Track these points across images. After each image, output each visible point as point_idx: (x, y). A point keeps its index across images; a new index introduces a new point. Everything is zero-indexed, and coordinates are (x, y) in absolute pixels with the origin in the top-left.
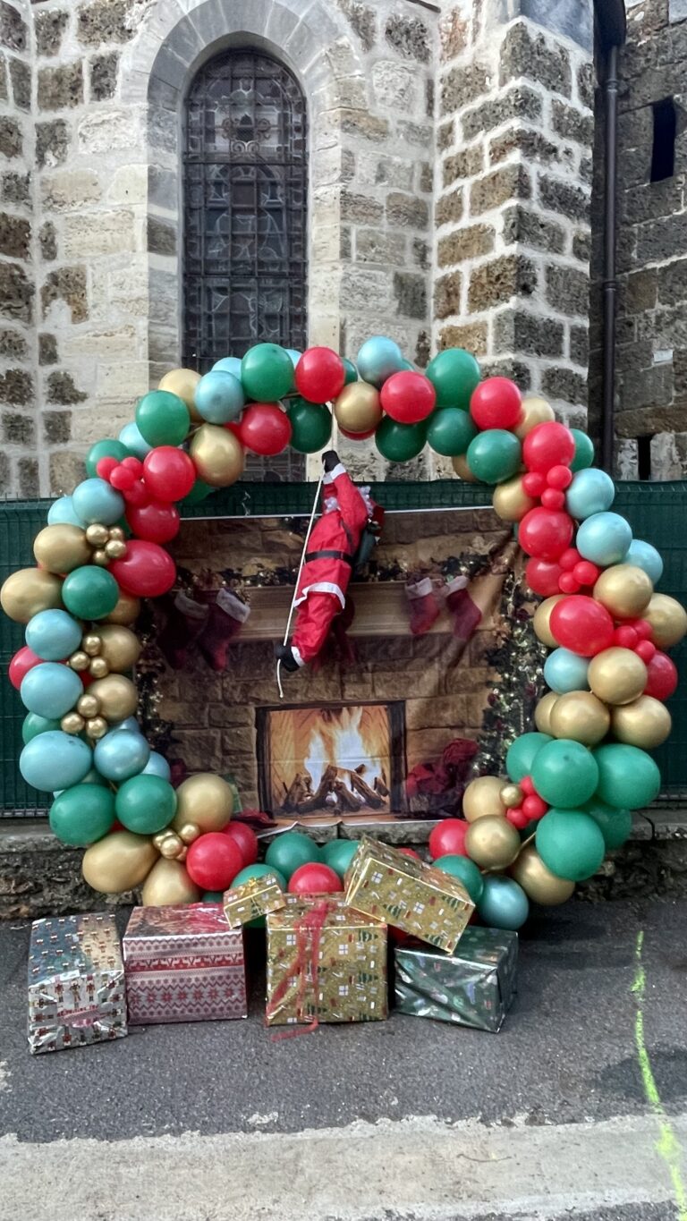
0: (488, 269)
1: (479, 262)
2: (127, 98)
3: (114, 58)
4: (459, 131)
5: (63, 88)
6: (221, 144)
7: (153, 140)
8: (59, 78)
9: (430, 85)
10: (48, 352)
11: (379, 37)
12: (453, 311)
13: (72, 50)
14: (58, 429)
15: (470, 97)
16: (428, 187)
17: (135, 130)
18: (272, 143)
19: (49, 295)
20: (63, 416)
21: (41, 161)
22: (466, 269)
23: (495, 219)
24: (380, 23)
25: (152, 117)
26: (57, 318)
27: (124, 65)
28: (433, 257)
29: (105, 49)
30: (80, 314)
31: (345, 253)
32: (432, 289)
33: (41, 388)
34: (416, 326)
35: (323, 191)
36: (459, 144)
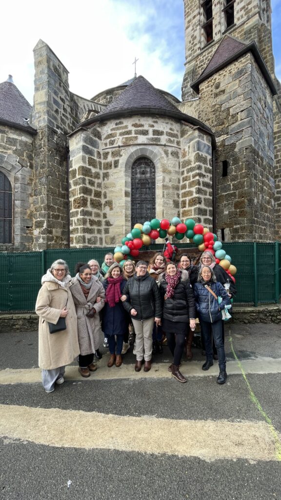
0: (192, 199)
1: (190, 198)
2: (121, 167)
3: (118, 160)
4: (185, 172)
5: (108, 166)
6: (138, 176)
7: (126, 176)
8: (107, 164)
9: (179, 163)
10: (105, 216)
11: (170, 155)
12: (185, 207)
13: (110, 159)
14: (107, 231)
15: (188, 166)
16: (179, 182)
17: (122, 174)
18: (148, 175)
19: (105, 205)
20: (108, 229)
21: (104, 180)
22: (187, 199)
23: (194, 189)
24: (170, 152)
25: (126, 171)
26: (107, 210)
27: (120, 162)
28: (180, 196)
29: (116, 159)
30: (111, 209)
31: (163, 196)
32: (180, 202)
33: (103, 223)
34: (177, 210)
35: (159, 184)
36: (185, 174)
